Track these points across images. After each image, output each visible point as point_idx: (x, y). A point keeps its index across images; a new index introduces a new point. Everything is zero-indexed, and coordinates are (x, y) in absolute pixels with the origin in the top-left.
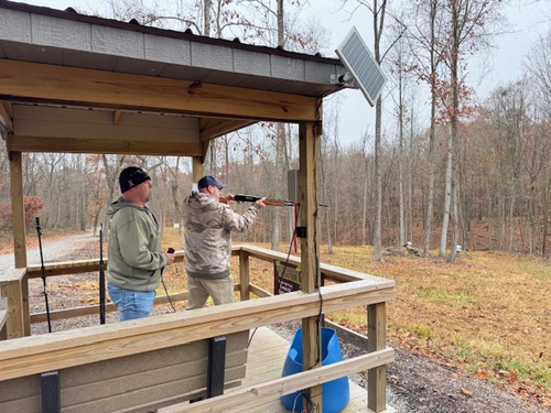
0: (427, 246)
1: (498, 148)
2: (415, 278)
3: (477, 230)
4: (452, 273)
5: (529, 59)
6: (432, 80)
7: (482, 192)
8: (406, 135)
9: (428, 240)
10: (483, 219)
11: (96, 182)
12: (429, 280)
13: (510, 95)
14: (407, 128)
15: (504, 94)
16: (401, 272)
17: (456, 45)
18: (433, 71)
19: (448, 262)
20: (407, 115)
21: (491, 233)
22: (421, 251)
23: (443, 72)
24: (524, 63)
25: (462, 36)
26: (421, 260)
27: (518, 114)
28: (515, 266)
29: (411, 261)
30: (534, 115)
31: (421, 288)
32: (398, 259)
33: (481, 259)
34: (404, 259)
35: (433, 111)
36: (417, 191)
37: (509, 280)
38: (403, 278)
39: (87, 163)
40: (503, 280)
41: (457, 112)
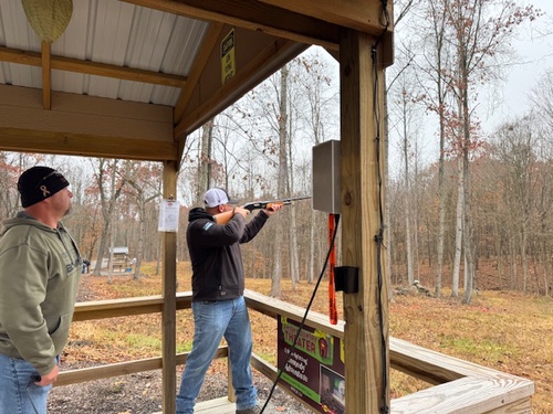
0: (439, 285)
1: (507, 183)
2: (432, 323)
3: (486, 269)
4: (471, 316)
5: (536, 93)
6: (441, 111)
7: (489, 229)
8: (411, 170)
9: (439, 279)
10: (492, 257)
11: (93, 213)
12: (448, 324)
13: (517, 131)
14: (412, 162)
15: (511, 129)
16: (414, 316)
17: (466, 74)
18: (441, 102)
19: (464, 302)
20: (411, 150)
21: (501, 272)
22: (432, 290)
23: (452, 103)
24: (531, 98)
25: (471, 66)
26: (434, 301)
27: (527, 150)
28: (534, 308)
29: (422, 301)
30: (541, 153)
31: (443, 335)
32: (410, 300)
33: (496, 300)
34: (416, 299)
35: (442, 143)
36: (423, 227)
37: (537, 326)
38: (419, 323)
39: (86, 195)
40: (530, 325)
41: (468, 143)
